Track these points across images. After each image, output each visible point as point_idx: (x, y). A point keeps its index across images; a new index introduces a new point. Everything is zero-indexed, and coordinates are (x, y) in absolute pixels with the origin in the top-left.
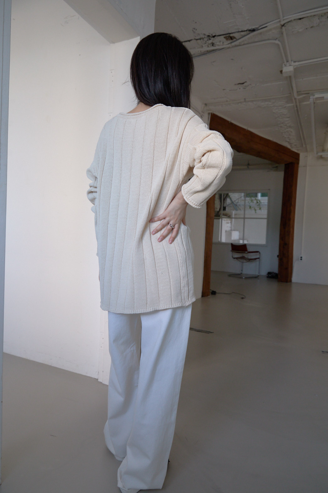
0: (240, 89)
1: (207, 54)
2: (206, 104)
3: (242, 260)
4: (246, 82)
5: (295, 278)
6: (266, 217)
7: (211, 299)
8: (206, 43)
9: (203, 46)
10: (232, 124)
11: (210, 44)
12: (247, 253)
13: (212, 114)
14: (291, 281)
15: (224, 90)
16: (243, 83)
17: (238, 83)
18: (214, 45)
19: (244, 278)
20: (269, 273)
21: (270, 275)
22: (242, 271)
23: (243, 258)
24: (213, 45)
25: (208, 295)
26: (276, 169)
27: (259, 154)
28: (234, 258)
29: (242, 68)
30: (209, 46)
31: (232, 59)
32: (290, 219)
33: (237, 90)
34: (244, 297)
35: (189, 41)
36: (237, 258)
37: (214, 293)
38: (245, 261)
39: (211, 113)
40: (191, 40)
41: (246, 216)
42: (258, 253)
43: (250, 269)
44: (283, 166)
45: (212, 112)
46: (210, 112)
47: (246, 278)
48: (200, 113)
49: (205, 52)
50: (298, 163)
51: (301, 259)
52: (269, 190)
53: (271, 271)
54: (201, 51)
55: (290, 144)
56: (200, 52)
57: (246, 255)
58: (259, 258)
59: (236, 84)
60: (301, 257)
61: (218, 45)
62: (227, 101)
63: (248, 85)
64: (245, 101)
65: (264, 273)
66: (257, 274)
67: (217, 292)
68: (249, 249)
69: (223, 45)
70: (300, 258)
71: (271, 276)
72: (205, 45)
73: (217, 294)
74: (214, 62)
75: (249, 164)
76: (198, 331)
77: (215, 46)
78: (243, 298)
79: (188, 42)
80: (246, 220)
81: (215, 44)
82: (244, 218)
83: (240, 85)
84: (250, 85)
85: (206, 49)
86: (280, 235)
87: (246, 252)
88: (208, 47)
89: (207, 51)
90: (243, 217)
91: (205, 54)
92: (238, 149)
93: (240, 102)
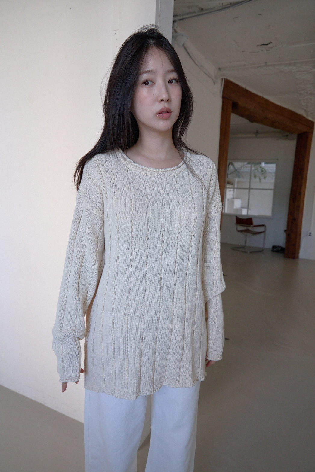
0: (262, 50)
1: (230, 7)
2: (220, 69)
3: (245, 233)
4: (271, 43)
5: (302, 254)
6: (272, 186)
10: (246, 91)
12: (253, 227)
13: (226, 79)
14: (298, 257)
15: (243, 52)
16: (268, 44)
17: (262, 43)
19: (248, 252)
20: (274, 247)
21: (275, 249)
22: (246, 243)
23: (247, 231)
26: (286, 137)
27: (272, 124)
28: (239, 231)
29: (270, 26)
31: (259, 14)
32: (300, 193)
33: (259, 52)
36: (241, 231)
38: (249, 234)
39: (225, 79)
41: (252, 187)
42: (264, 227)
43: (254, 242)
44: (295, 136)
45: (225, 77)
46: (224, 77)
48: (212, 79)
49: (228, 5)
50: (312, 133)
51: (310, 235)
52: (277, 159)
53: (276, 244)
54: (222, 4)
55: (306, 111)
57: (251, 228)
58: (264, 232)
59: (258, 46)
60: (310, 233)
62: (245, 65)
63: (273, 47)
64: (266, 65)
65: (269, 245)
66: (261, 246)
68: (255, 223)
70: (309, 234)
71: (276, 249)
74: (236, 18)
75: (257, 133)
80: (251, 191)
82: (250, 189)
83: (263, 46)
84: (276, 46)
86: (289, 209)
87: (252, 226)
89: (231, 4)
90: (248, 187)
91: (227, 7)
92: (252, 118)
93: (260, 67)
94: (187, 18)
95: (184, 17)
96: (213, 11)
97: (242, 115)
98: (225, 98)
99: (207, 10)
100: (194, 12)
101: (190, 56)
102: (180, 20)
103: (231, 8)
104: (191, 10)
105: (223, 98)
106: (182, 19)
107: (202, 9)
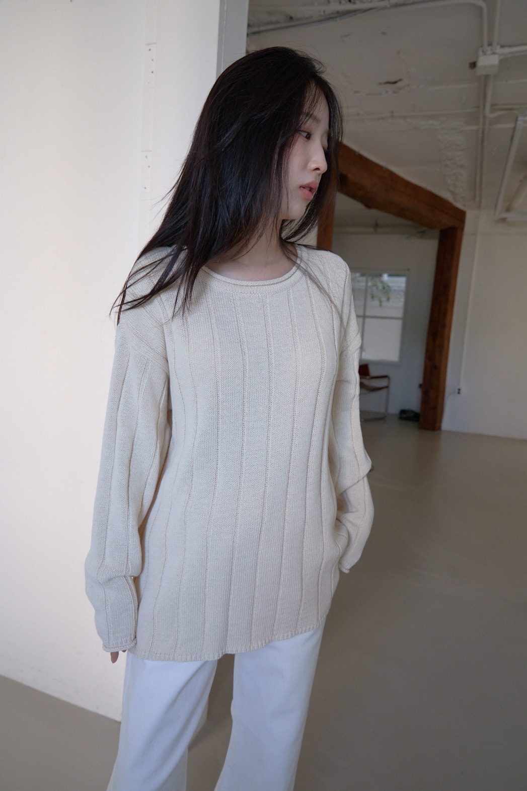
0: (387, 92)
1: (336, 17)
4: (400, 80)
5: (447, 423)
6: (400, 313)
10: (360, 157)
12: (369, 379)
14: (440, 428)
15: (356, 92)
16: (395, 83)
17: (387, 80)
20: (403, 412)
21: (404, 416)
26: (422, 234)
27: (401, 212)
29: (399, 53)
31: (384, 33)
32: (444, 326)
33: (381, 94)
41: (368, 314)
42: (387, 379)
44: (437, 232)
49: (332, 14)
50: (462, 229)
51: (459, 393)
52: (408, 270)
53: (406, 407)
54: (324, 12)
55: (453, 193)
56: (322, 13)
57: (366, 382)
58: (387, 387)
59: (380, 84)
60: (459, 390)
62: (358, 114)
63: (404, 87)
64: (392, 116)
65: (394, 409)
66: (382, 410)
68: (373, 373)
70: (457, 391)
71: (406, 416)
74: (346, 36)
75: (376, 226)
77: (354, 3)
80: (367, 320)
82: (364, 317)
83: (388, 85)
84: (408, 85)
86: (427, 351)
87: (368, 377)
89: (338, 12)
90: (362, 314)
91: (332, 18)
92: (369, 202)
93: (383, 118)
94: (266, 31)
95: (262, 28)
96: (308, 22)
97: (353, 196)
99: (298, 20)
100: (278, 22)
103: (338, 19)
104: (274, 19)
107: (291, 18)
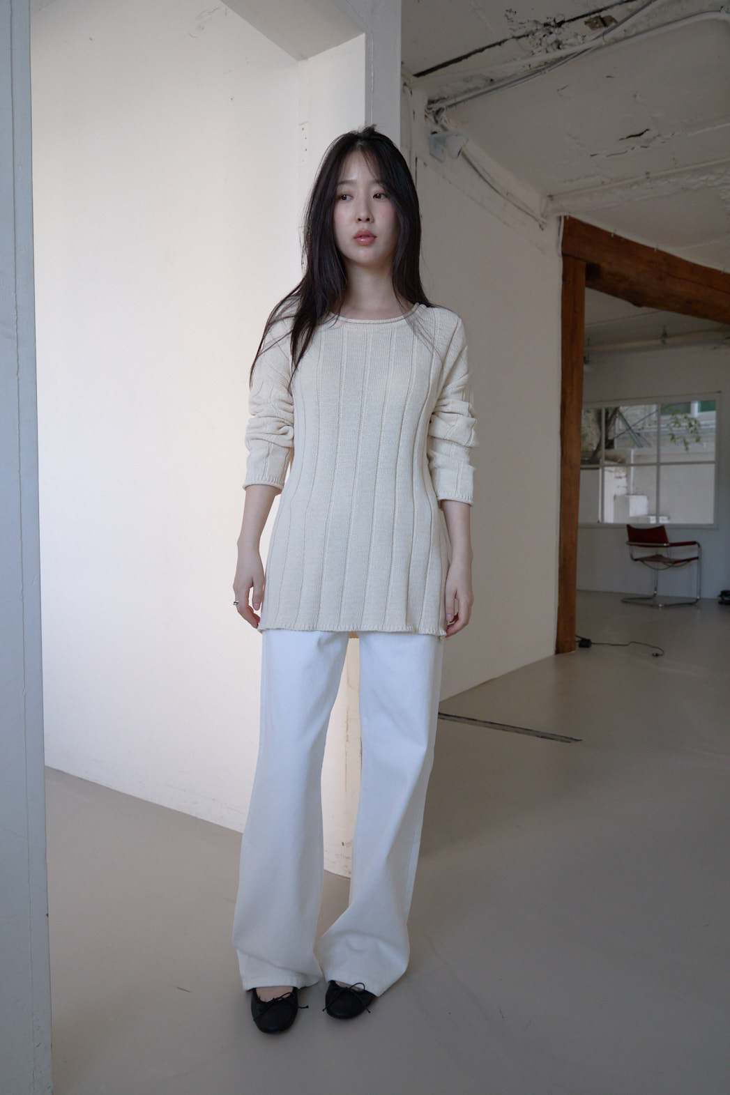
0: (633, 148)
1: (544, 69)
2: (551, 196)
3: (656, 565)
4: (648, 130)
6: (712, 458)
7: (579, 658)
8: (540, 44)
9: (534, 51)
10: (618, 239)
11: (552, 44)
12: (667, 547)
13: (568, 217)
15: (592, 155)
16: (642, 134)
17: (629, 135)
18: (561, 47)
19: (661, 605)
20: (724, 593)
21: (726, 599)
22: (656, 589)
23: (657, 558)
24: (559, 48)
25: (571, 650)
27: (688, 307)
28: (636, 560)
29: (635, 96)
30: (550, 49)
31: (608, 77)
33: (626, 152)
34: (660, 652)
35: (499, 44)
36: (642, 560)
37: (585, 643)
38: (661, 565)
39: (565, 217)
40: (504, 41)
41: (663, 460)
42: (696, 546)
43: (675, 584)
45: (566, 214)
46: (563, 214)
47: (666, 606)
48: (536, 220)
49: (539, 66)
52: (719, 392)
54: (530, 66)
56: (528, 68)
57: (663, 552)
58: (697, 558)
59: (621, 139)
61: (571, 45)
62: (603, 183)
63: (654, 138)
64: (648, 178)
65: (712, 592)
66: (695, 595)
67: (593, 641)
68: (673, 537)
69: (584, 43)
71: (728, 599)
72: (540, 48)
73: (593, 645)
74: (563, 89)
75: (665, 335)
76: (542, 737)
77: (564, 48)
78: (657, 655)
79: (497, 47)
80: (663, 468)
81: (564, 42)
82: (658, 464)
83: (632, 138)
84: (659, 135)
85: (542, 57)
87: (665, 545)
88: (547, 52)
89: (546, 63)
90: (654, 460)
91: (540, 71)
92: (637, 298)
93: (637, 183)
94: (463, 101)
95: (458, 99)
96: (512, 80)
97: (613, 292)
98: (568, 257)
99: (500, 80)
100: (477, 88)
101: (481, 176)
102: (450, 106)
103: (547, 71)
104: (471, 85)
105: (565, 255)
106: (455, 104)
107: (492, 80)
